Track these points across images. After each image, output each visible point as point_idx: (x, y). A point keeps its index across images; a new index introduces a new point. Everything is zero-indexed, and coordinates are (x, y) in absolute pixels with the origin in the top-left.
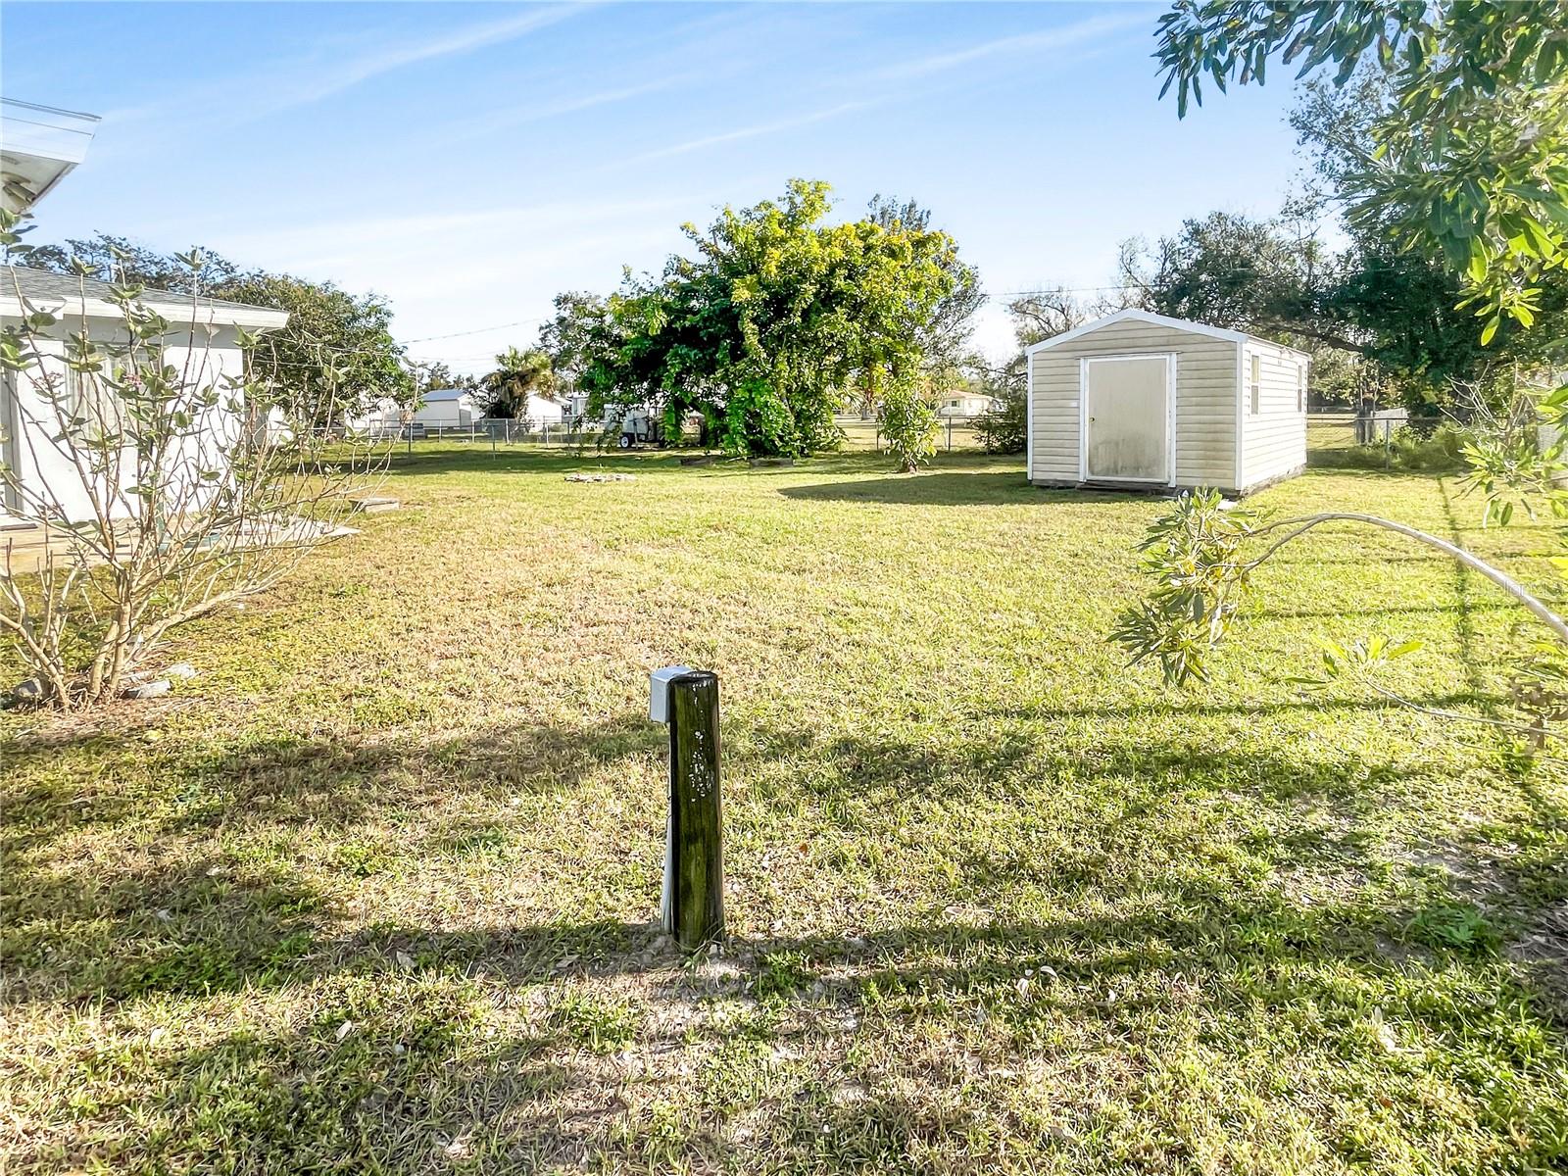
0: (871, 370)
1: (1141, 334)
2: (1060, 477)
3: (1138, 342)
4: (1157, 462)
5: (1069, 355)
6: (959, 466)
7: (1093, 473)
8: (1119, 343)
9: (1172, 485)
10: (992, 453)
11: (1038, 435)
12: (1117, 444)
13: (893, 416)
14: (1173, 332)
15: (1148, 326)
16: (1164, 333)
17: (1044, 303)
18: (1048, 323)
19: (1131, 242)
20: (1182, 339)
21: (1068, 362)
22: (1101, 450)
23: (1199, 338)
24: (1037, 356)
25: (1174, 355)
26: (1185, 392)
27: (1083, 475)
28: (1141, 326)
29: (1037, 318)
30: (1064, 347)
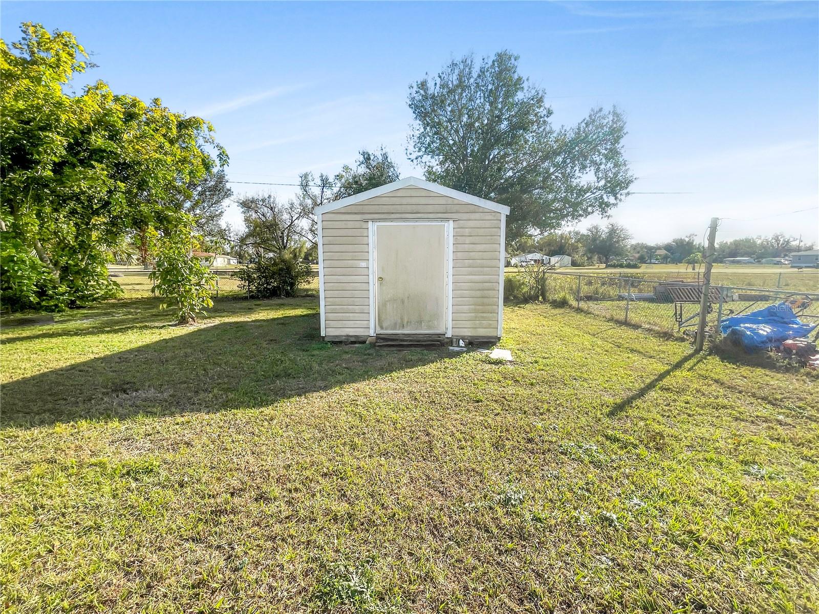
0: (144, 231)
1: (423, 201)
2: (352, 332)
3: (420, 208)
4: (437, 316)
5: (358, 217)
6: (233, 313)
7: (382, 328)
8: (403, 208)
9: (449, 335)
10: (252, 297)
11: (329, 293)
12: (403, 302)
13: (167, 272)
14: (450, 201)
15: (429, 194)
16: (442, 201)
17: (261, 203)
18: (263, 215)
19: (306, 176)
20: (457, 208)
21: (358, 224)
22: (389, 307)
23: (472, 208)
24: (327, 217)
25: (451, 222)
26: (459, 255)
27: (371, 330)
28: (424, 193)
29: (256, 212)
30: (354, 209)
